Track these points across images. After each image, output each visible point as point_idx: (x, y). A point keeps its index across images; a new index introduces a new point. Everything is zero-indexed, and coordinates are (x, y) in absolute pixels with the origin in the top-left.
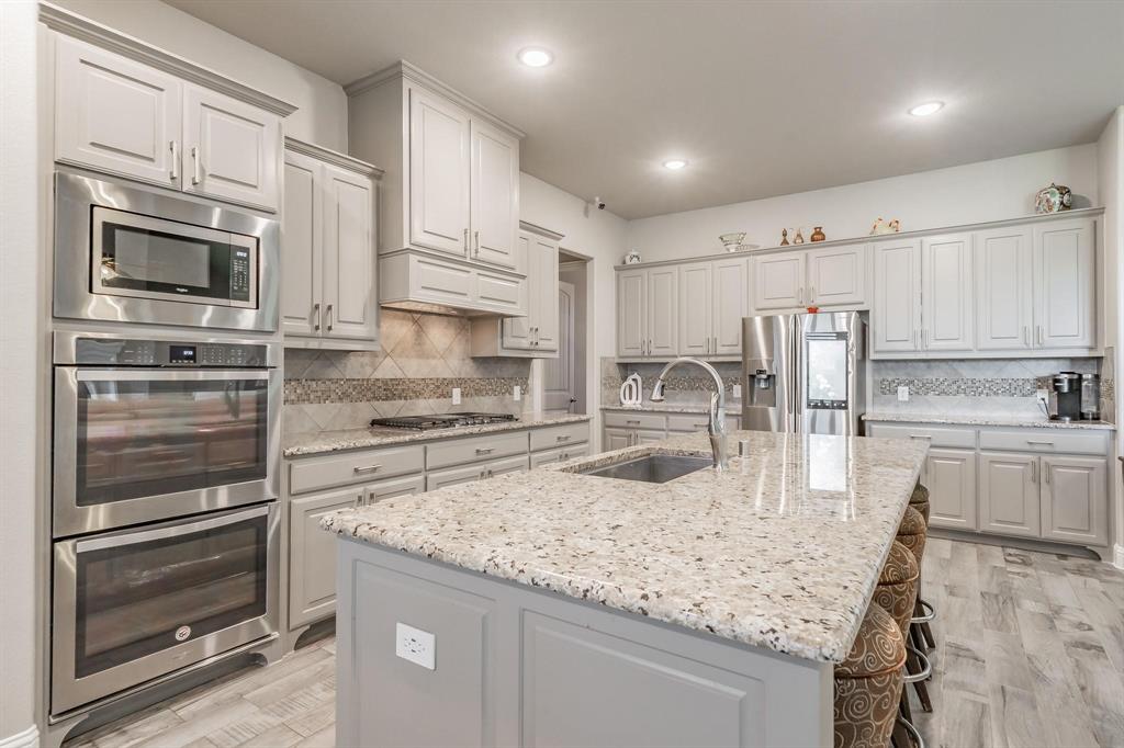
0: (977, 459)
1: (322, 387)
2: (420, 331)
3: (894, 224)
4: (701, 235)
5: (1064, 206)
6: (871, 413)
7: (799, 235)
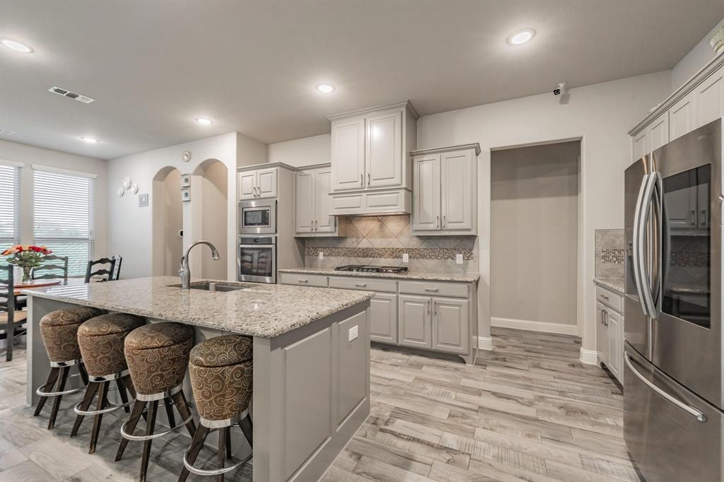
1: (337, 251)
2: (382, 226)
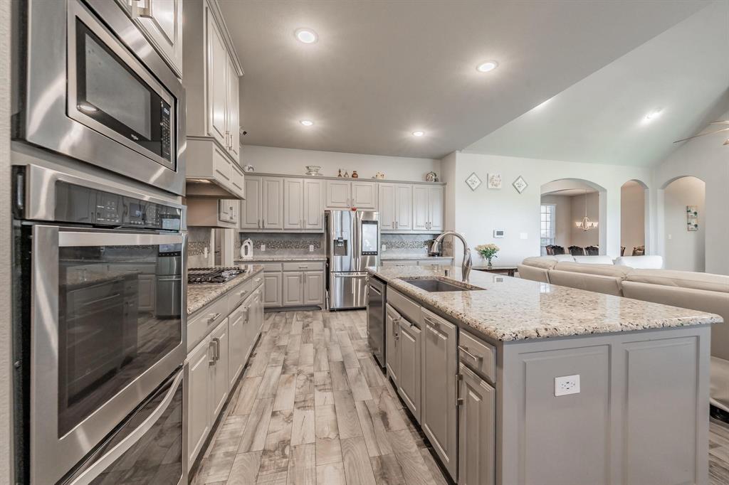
3: (383, 176)
5: (435, 180)
7: (346, 173)
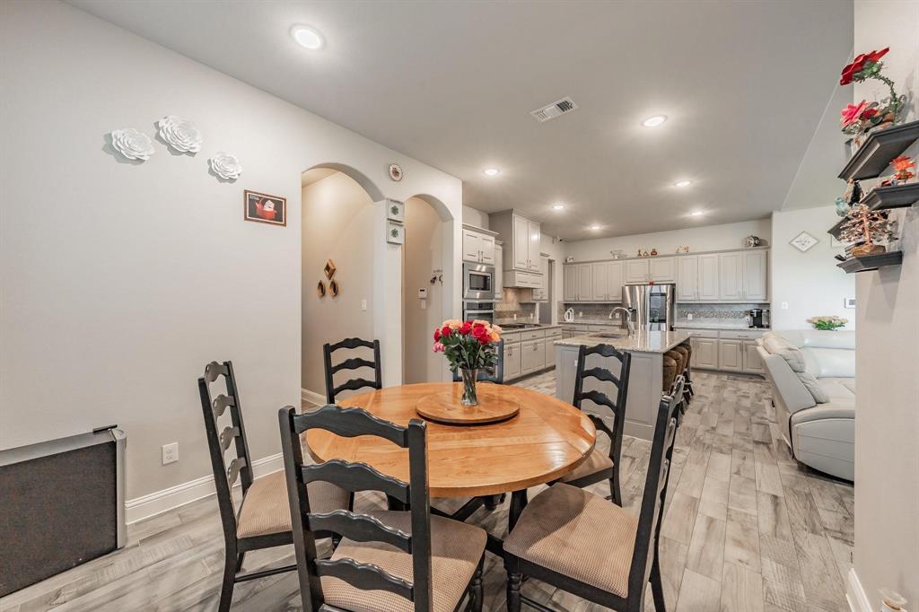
0: (718, 342)
3: (687, 249)
4: (602, 251)
5: (756, 245)
6: (676, 324)
7: (646, 252)
